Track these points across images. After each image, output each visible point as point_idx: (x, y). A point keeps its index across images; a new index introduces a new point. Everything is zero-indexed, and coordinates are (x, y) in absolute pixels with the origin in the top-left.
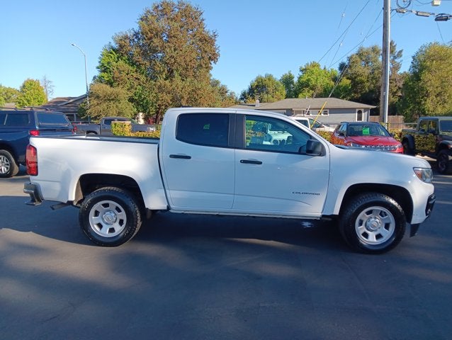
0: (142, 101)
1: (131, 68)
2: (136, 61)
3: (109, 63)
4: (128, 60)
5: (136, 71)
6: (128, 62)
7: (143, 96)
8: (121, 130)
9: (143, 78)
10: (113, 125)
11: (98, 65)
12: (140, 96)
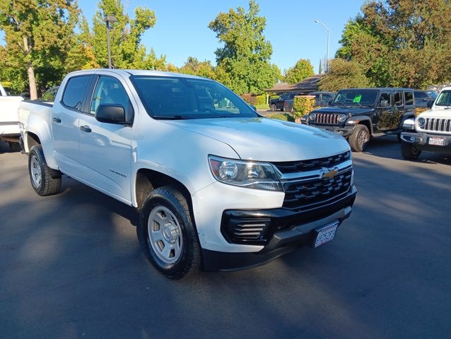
0: (383, 74)
1: (372, 39)
2: (380, 30)
3: (351, 35)
4: (372, 30)
5: (379, 42)
6: (370, 32)
7: (383, 69)
8: (301, 104)
9: (384, 48)
10: (295, 100)
11: (341, 39)
12: (380, 69)
